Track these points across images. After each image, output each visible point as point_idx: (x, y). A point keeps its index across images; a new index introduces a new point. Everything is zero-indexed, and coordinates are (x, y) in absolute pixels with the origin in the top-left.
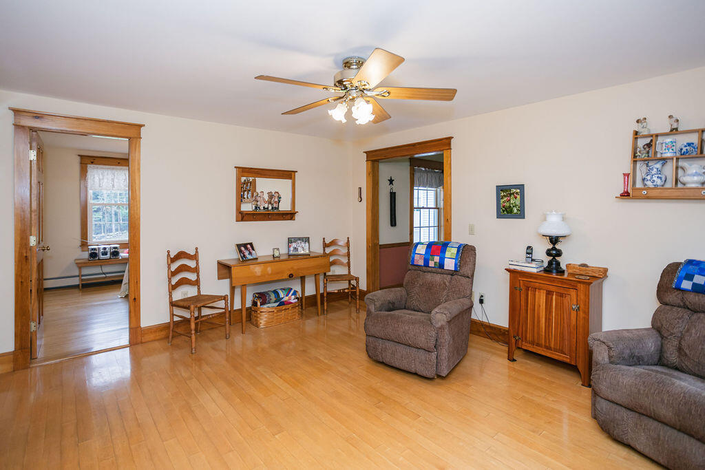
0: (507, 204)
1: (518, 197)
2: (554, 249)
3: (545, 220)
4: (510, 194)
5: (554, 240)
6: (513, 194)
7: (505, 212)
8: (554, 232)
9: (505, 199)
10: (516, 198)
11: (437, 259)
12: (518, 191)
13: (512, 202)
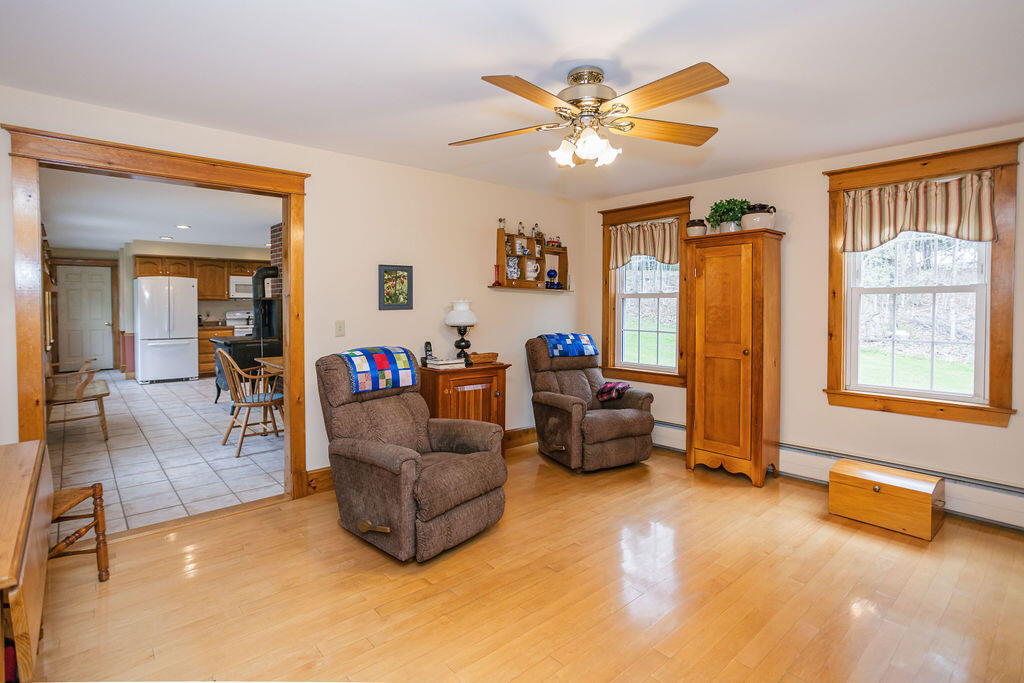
0: (392, 291)
1: (406, 281)
2: (463, 340)
3: (452, 308)
4: (397, 278)
5: (462, 330)
6: (399, 277)
7: (388, 302)
8: (462, 321)
9: (390, 283)
10: (403, 283)
11: (388, 374)
12: (406, 274)
13: (398, 287)
